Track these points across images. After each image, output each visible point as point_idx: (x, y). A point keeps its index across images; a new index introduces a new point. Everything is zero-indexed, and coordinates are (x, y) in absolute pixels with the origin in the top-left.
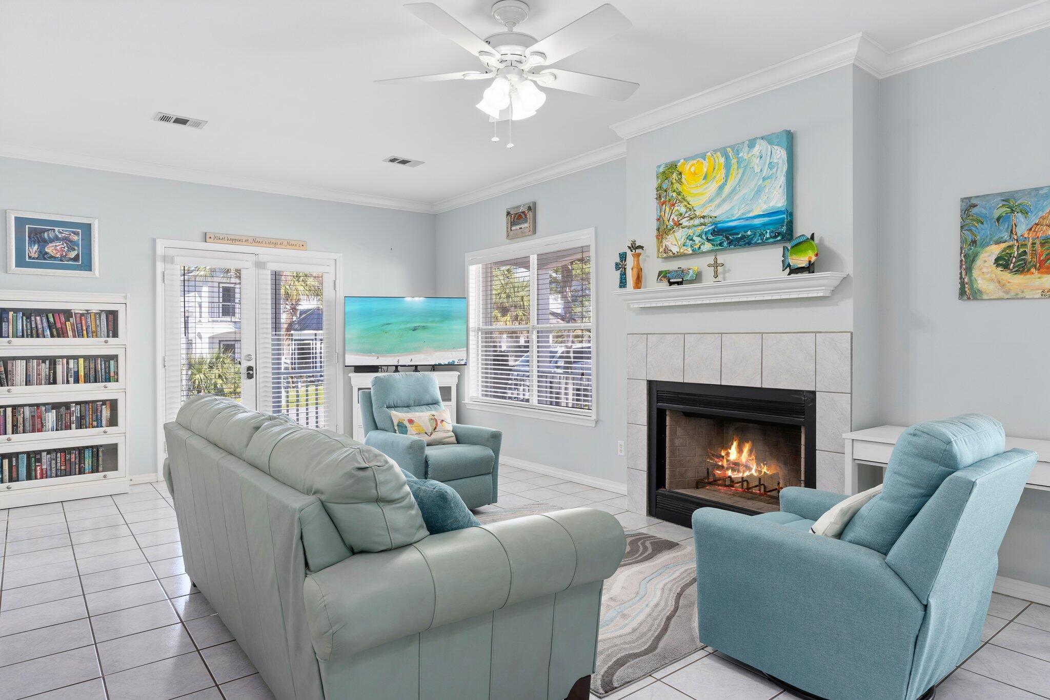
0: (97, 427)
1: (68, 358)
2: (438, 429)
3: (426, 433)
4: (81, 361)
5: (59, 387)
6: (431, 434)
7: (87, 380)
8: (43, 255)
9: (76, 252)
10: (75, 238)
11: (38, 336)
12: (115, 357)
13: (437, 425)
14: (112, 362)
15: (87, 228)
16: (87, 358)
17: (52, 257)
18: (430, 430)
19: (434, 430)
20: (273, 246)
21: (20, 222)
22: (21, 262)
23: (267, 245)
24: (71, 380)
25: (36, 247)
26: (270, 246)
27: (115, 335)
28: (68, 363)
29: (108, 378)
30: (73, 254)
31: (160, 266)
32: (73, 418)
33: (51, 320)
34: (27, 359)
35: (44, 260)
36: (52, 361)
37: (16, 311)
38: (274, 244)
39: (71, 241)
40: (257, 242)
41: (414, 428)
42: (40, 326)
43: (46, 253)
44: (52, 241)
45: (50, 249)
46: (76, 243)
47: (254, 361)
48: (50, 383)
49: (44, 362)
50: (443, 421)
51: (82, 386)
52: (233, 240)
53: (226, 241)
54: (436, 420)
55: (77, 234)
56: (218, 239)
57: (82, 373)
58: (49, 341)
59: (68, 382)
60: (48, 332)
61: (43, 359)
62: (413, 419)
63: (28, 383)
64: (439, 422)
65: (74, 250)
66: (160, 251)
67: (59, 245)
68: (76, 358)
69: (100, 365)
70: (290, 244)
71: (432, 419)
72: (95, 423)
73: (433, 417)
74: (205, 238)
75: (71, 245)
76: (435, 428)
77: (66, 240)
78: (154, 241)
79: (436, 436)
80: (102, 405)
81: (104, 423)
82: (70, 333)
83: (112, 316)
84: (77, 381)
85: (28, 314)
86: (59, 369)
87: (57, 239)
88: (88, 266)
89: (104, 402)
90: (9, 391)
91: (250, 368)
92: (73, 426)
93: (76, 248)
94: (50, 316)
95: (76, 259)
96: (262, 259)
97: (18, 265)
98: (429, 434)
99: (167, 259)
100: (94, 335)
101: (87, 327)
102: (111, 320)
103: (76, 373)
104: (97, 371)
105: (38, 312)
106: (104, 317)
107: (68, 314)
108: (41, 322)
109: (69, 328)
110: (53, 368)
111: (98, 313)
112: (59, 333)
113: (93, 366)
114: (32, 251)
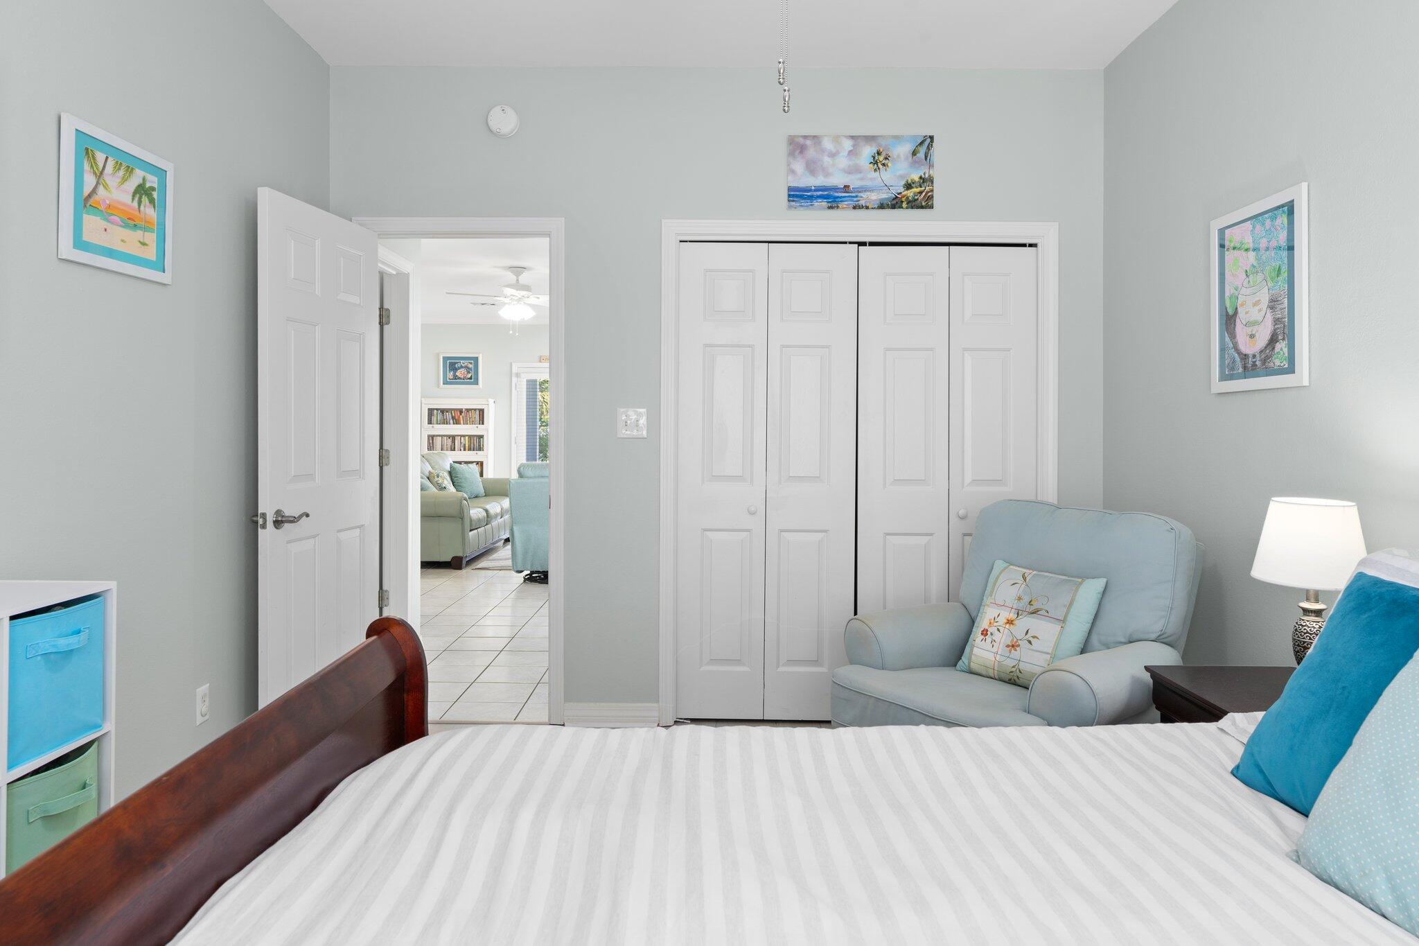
1: (461, 436)
4: (467, 437)
5: (456, 452)
7: (470, 449)
8: (455, 377)
9: (471, 374)
10: (470, 366)
11: (447, 424)
12: (481, 437)
14: (481, 439)
15: (476, 359)
16: (470, 436)
17: (460, 378)
21: (445, 359)
22: (446, 382)
24: (462, 449)
25: (452, 372)
27: (483, 424)
28: (461, 439)
29: (480, 449)
30: (469, 376)
31: (514, 379)
34: (442, 436)
35: (456, 380)
36: (453, 438)
37: (437, 409)
39: (468, 368)
42: (448, 418)
43: (457, 376)
44: (459, 369)
45: (458, 374)
46: (470, 369)
48: (452, 450)
49: (450, 438)
51: (467, 452)
55: (471, 363)
57: (467, 446)
58: (452, 426)
59: (460, 450)
60: (451, 422)
61: (449, 436)
63: (442, 449)
65: (469, 373)
66: (515, 370)
67: (463, 370)
68: (464, 436)
69: (476, 441)
74: (540, 360)
75: (469, 370)
77: (466, 367)
78: (511, 364)
80: (476, 464)
82: (462, 422)
83: (482, 411)
84: (465, 450)
85: (443, 411)
86: (456, 441)
87: (462, 367)
88: (476, 382)
93: (471, 372)
94: (453, 412)
95: (471, 378)
97: (444, 384)
99: (518, 375)
100: (473, 423)
101: (470, 418)
102: (481, 414)
103: (465, 445)
104: (474, 445)
105: (447, 410)
106: (478, 412)
107: (461, 411)
108: (448, 415)
109: (461, 418)
110: (453, 441)
111: (475, 410)
112: (457, 422)
113: (472, 441)
114: (450, 375)
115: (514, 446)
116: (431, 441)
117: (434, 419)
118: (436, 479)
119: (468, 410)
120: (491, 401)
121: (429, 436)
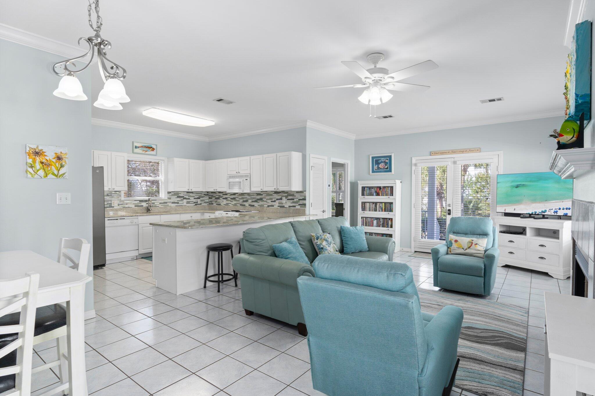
0: (387, 227)
1: (380, 203)
2: (471, 248)
3: (463, 248)
4: (383, 204)
5: (377, 212)
6: (466, 250)
7: (385, 211)
8: (378, 168)
9: (387, 166)
10: (387, 161)
11: (372, 195)
12: (391, 203)
13: (471, 245)
14: (392, 205)
15: (390, 157)
16: (385, 203)
17: (381, 169)
18: (466, 247)
19: (469, 248)
20: (461, 153)
21: (373, 158)
22: (373, 172)
23: (459, 153)
24: (381, 210)
25: (377, 166)
26: (460, 153)
27: (392, 195)
28: (380, 204)
29: (391, 210)
30: (386, 167)
31: (414, 168)
32: (381, 223)
33: (376, 190)
34: (369, 202)
35: (379, 170)
36: (376, 203)
37: (367, 187)
38: (462, 151)
39: (386, 162)
40: (454, 152)
41: (456, 245)
42: (373, 192)
43: (379, 167)
44: (381, 163)
45: (380, 166)
46: (387, 163)
47: (452, 206)
48: (375, 211)
49: (374, 204)
50: (477, 244)
51: (383, 213)
52: (442, 153)
53: (439, 154)
54: (472, 243)
55: (387, 159)
56: (436, 153)
57: (383, 208)
58: (375, 197)
59: (380, 211)
60: (375, 194)
61: (373, 203)
62: (458, 240)
63: (370, 210)
64: (473, 244)
65: (386, 165)
66: (414, 161)
67: (383, 164)
68: (382, 203)
69: (388, 206)
70: (471, 151)
71: (470, 242)
72: (387, 226)
73: (471, 241)
74: (431, 154)
75: (386, 163)
76: (470, 247)
77: (385, 162)
78: (412, 158)
79: (468, 251)
80: (389, 220)
81: (389, 226)
82: (380, 194)
84: (382, 211)
85: (370, 188)
86: (377, 206)
87: (382, 162)
88: (390, 171)
89: (390, 219)
90: (364, 212)
91: (449, 210)
92: (381, 226)
93: (387, 164)
94: (376, 188)
95: (387, 168)
96: (456, 159)
97: (372, 172)
98: (465, 249)
99: (416, 165)
100: (387, 195)
101: (385, 192)
102: (392, 189)
103: (382, 208)
104: (387, 208)
105: (372, 188)
106: (389, 188)
107: (380, 188)
108: (373, 191)
109: (380, 192)
110: (376, 206)
111: (388, 187)
112: (378, 194)
113: (386, 206)
114: (376, 167)
115: (413, 209)
116: (363, 206)
117: (365, 193)
118: (316, 241)
119: (384, 187)
120: (398, 182)
121: (362, 203)
